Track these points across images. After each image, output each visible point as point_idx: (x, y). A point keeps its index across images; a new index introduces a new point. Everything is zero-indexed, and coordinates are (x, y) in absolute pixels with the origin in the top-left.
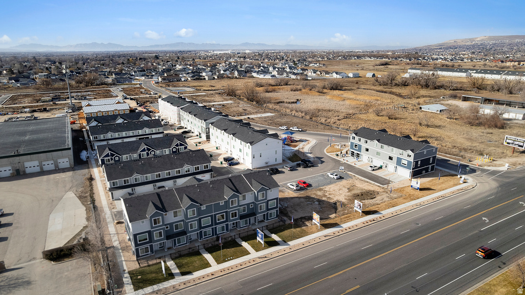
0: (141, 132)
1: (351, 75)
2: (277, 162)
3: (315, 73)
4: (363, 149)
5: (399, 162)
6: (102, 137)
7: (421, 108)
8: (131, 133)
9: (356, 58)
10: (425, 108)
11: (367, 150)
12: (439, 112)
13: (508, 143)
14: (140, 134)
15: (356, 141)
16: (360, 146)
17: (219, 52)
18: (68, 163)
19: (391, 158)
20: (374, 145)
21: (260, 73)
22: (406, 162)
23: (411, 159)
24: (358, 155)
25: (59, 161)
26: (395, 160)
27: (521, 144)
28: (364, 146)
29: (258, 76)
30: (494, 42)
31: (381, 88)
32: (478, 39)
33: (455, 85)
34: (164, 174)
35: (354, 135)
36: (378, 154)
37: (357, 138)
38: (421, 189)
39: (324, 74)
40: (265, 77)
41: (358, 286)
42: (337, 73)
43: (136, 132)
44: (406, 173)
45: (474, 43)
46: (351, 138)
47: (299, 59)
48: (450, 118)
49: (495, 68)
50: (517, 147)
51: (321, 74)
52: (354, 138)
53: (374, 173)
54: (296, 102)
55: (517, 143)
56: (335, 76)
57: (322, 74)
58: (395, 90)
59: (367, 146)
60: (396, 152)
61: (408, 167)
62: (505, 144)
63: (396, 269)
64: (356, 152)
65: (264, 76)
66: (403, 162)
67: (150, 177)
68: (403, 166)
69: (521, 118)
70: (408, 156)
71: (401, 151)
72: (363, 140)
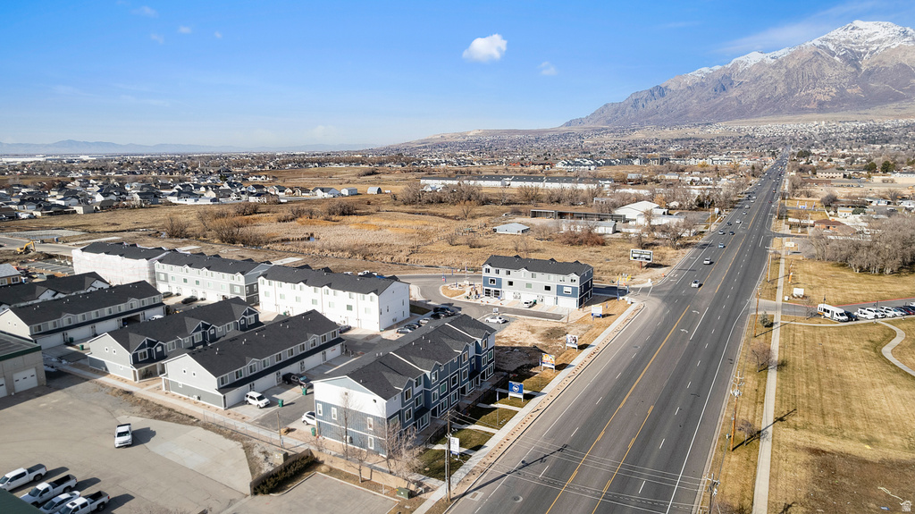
0: (123, 307)
1: (345, 192)
2: (405, 318)
3: (283, 191)
4: (504, 283)
5: (560, 290)
6: (50, 325)
7: (495, 230)
8: (106, 311)
9: (317, 164)
10: (501, 229)
11: (511, 283)
12: (520, 234)
13: (635, 258)
14: (123, 310)
15: (493, 275)
16: (500, 281)
17: (20, 160)
18: (35, 378)
19: (548, 288)
20: (521, 276)
21: (182, 195)
22: (570, 290)
23: (577, 285)
24: (497, 293)
25: (16, 376)
26: (554, 289)
27: (648, 257)
28: (505, 278)
29: (182, 201)
30: (491, 138)
31: (408, 208)
32: (471, 134)
33: (507, 198)
34: (285, 354)
35: (488, 267)
36: (529, 286)
37: (493, 270)
38: (603, 316)
39: (299, 192)
40: (198, 203)
41: (652, 407)
42: (323, 190)
43: (115, 309)
44: (572, 303)
45: (467, 139)
46: (484, 270)
47: (219, 169)
48: (541, 240)
49: (522, 174)
50: (644, 260)
51: (294, 192)
52: (488, 271)
53: (531, 309)
54: (309, 239)
55: (644, 256)
56: (320, 194)
57: (296, 193)
58: (432, 209)
59: (510, 278)
60: (554, 280)
61: (573, 295)
62: (632, 259)
63: (664, 385)
64: (493, 289)
65: (196, 201)
66: (566, 289)
67: (270, 360)
68: (567, 295)
69: (611, 232)
70: (572, 281)
71: (561, 277)
72: (503, 271)
